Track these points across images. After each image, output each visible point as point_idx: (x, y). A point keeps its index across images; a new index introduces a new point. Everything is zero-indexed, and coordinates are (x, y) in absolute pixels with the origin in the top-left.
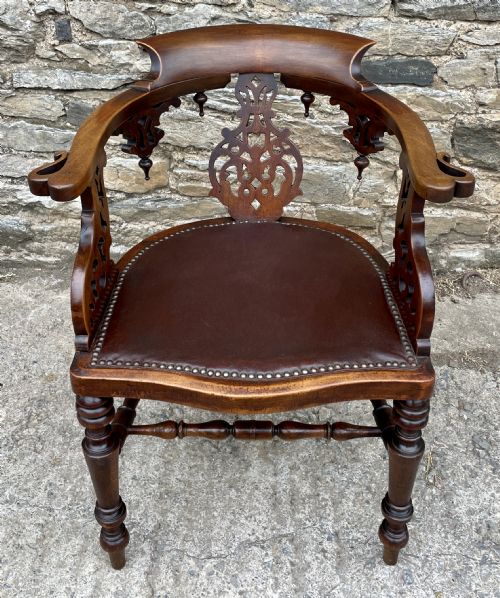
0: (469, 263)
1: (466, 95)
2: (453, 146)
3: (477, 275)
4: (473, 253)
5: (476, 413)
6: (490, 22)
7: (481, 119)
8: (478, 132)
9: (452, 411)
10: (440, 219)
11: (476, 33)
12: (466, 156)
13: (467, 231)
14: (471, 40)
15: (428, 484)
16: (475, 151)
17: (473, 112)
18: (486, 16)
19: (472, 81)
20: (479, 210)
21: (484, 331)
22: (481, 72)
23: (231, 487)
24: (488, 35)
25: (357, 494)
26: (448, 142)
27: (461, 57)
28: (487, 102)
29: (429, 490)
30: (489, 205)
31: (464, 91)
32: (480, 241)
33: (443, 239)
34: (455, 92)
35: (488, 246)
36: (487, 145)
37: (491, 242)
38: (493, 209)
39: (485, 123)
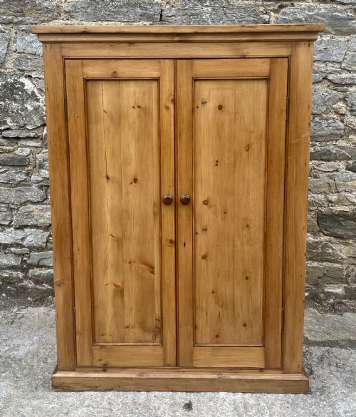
0: (336, 295)
1: (321, 197)
2: (318, 224)
3: (342, 303)
4: (339, 290)
5: (347, 369)
6: (329, 160)
7: (331, 210)
8: (331, 216)
9: (333, 368)
10: (317, 268)
11: (322, 166)
12: (326, 230)
13: (333, 275)
14: (320, 169)
15: (321, 400)
16: (331, 227)
17: (326, 205)
18: (326, 158)
19: (323, 189)
20: (337, 262)
21: (348, 330)
22: (327, 185)
23: (210, 400)
24: (328, 167)
25: (282, 404)
26: (315, 222)
27: (316, 177)
28: (333, 200)
29: (322, 403)
30: (342, 259)
31: (320, 196)
32: (341, 282)
33: (320, 280)
34: (316, 195)
35: (346, 285)
36: (337, 225)
37: (347, 283)
38: (345, 261)
39: (334, 211)
